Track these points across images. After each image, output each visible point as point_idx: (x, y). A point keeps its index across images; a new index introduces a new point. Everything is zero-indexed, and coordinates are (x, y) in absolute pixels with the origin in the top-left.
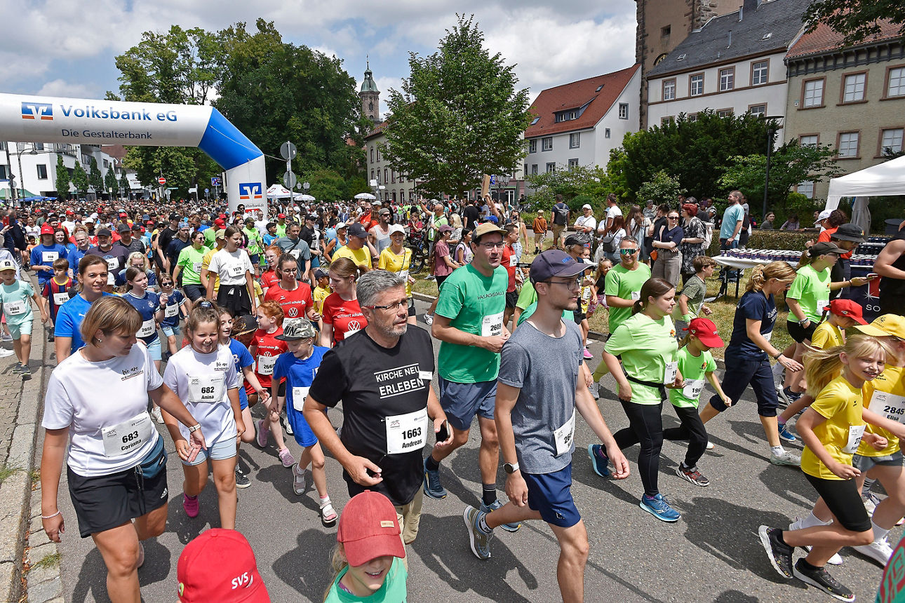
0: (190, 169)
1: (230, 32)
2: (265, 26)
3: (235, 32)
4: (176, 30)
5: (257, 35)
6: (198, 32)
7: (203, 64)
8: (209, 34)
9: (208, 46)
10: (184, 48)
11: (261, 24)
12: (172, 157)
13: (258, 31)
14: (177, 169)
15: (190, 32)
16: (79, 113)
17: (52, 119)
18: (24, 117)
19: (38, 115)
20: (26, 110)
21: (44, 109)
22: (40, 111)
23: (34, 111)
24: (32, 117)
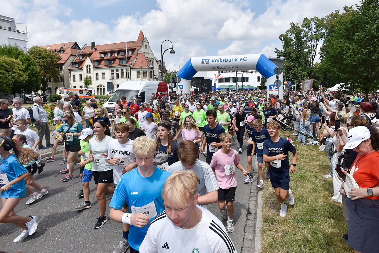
0: (304, 77)
1: (332, 15)
2: (348, 8)
3: (334, 14)
4: (306, 19)
5: (344, 14)
6: (316, 18)
7: (317, 32)
9: (320, 24)
10: (309, 26)
11: (346, 9)
12: (297, 72)
13: (345, 12)
14: (299, 77)
15: (312, 19)
16: (216, 61)
17: (209, 63)
18: (202, 64)
19: (205, 63)
20: (203, 62)
21: (207, 60)
22: (206, 61)
23: (205, 61)
24: (204, 64)
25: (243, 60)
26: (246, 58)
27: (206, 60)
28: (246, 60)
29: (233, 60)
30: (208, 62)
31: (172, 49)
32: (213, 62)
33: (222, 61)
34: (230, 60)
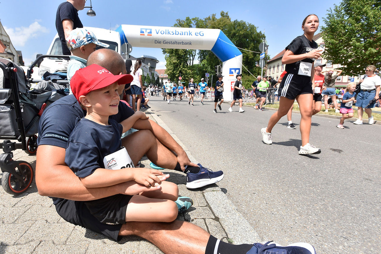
2: (224, 14)
3: (211, 18)
8: (200, 20)
11: (222, 14)
15: (193, 19)
16: (162, 33)
17: (151, 35)
18: (141, 35)
19: (146, 34)
20: (142, 32)
21: (149, 31)
22: (147, 32)
23: (145, 32)
24: (144, 35)
25: (199, 35)
26: (202, 33)
27: (146, 29)
28: (203, 35)
29: (186, 34)
30: (151, 32)
31: (91, 7)
32: (157, 33)
33: (171, 33)
34: (182, 34)
